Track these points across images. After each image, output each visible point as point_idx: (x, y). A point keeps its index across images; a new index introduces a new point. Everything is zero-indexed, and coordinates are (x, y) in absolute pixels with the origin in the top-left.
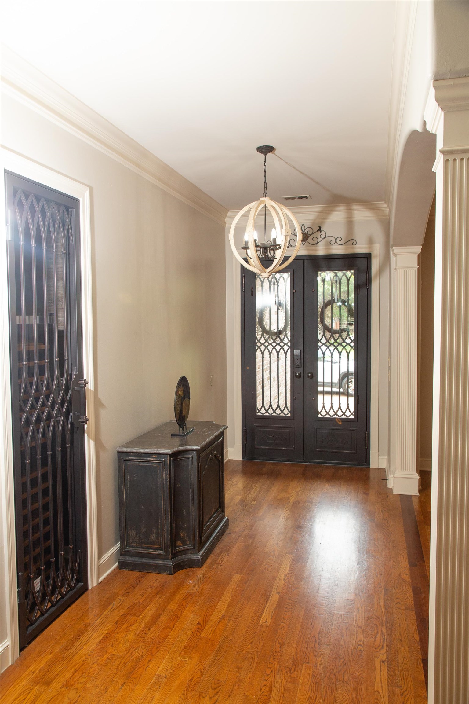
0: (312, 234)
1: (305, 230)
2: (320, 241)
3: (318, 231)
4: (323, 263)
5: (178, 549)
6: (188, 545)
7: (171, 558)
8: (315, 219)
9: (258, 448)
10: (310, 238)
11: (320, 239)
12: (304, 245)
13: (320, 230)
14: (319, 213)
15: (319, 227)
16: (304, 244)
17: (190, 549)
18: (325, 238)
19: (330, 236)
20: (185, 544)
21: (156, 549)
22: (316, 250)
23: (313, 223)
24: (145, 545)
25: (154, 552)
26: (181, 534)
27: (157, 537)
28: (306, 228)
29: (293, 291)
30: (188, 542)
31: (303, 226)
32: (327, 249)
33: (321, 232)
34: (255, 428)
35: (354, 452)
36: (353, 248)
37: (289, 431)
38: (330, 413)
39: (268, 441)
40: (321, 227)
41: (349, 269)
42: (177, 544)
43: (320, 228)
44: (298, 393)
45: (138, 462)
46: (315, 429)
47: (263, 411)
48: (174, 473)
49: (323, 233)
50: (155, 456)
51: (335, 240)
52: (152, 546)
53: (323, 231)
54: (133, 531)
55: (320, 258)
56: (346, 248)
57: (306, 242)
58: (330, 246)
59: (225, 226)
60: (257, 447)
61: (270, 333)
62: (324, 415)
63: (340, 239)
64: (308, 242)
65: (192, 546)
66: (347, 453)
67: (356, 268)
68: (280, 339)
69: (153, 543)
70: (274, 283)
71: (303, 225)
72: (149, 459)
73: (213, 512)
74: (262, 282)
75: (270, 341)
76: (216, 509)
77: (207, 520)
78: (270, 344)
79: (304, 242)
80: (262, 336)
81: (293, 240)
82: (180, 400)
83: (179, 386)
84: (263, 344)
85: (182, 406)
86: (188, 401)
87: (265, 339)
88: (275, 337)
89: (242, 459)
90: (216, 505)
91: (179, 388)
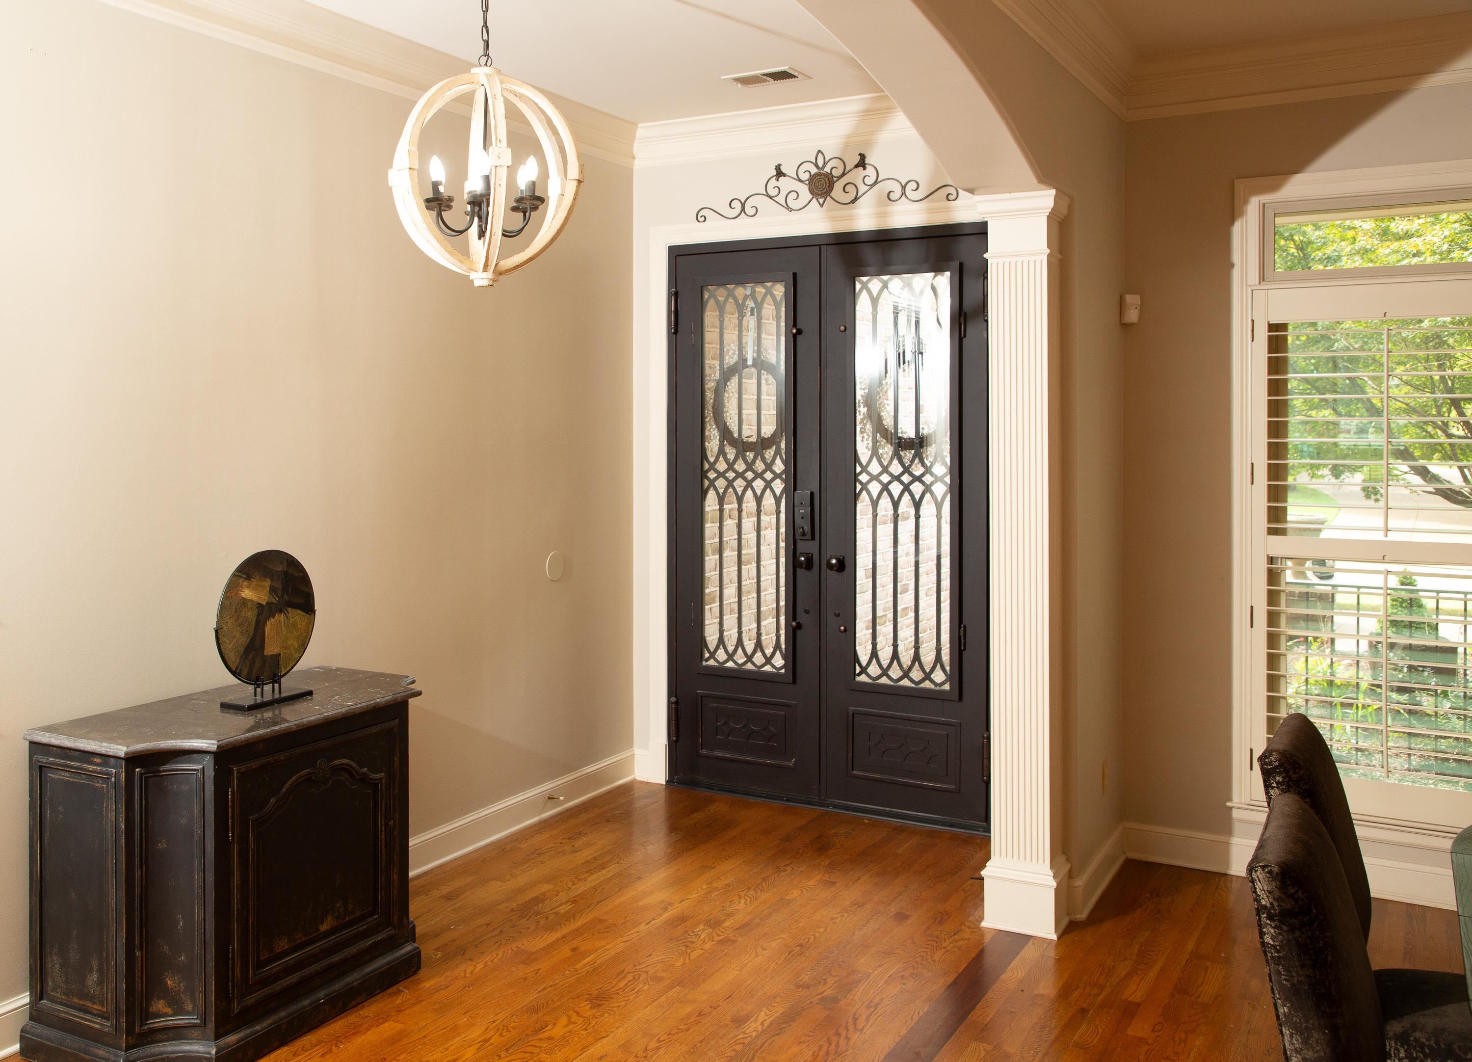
0: (844, 174)
1: (825, 164)
2: (864, 194)
3: (857, 166)
4: (869, 253)
5: (157, 1023)
6: (188, 1013)
7: (126, 1046)
8: (849, 136)
9: (707, 757)
10: (838, 186)
11: (862, 189)
12: (822, 206)
13: (862, 163)
14: (859, 118)
15: (860, 154)
16: (821, 203)
17: (194, 1026)
18: (876, 183)
19: (888, 179)
20: (179, 1011)
21: (99, 1016)
22: (851, 218)
23: (846, 146)
24: (76, 1001)
25: (92, 1024)
26: (169, 982)
27: (100, 983)
28: (826, 160)
29: (791, 330)
30: (189, 1007)
31: (820, 154)
32: (882, 215)
33: (865, 169)
34: (699, 699)
35: (953, 787)
36: (948, 210)
37: (783, 713)
38: (890, 673)
39: (730, 738)
40: (866, 155)
41: (937, 269)
42: (153, 1009)
43: (862, 157)
44: (807, 612)
45: (67, 774)
46: (848, 712)
47: (721, 655)
48: (146, 810)
49: (870, 171)
50: (98, 760)
51: (900, 188)
52: (90, 1004)
53: (870, 165)
54: (55, 958)
55: (863, 240)
56: (931, 211)
57: (828, 197)
58: (890, 206)
59: (633, 165)
60: (704, 752)
61: (742, 447)
62: (874, 675)
63: (913, 185)
64: (831, 197)
65: (197, 1019)
66: (933, 789)
67: (956, 264)
68: (764, 460)
69: (92, 998)
70: (752, 309)
71: (819, 151)
72: (86, 766)
73: (324, 928)
74: (721, 308)
75: (740, 466)
76: (350, 918)
77: (283, 947)
78: (740, 475)
79: (821, 198)
80: (722, 452)
81: (794, 195)
82: (250, 614)
83: (241, 577)
84: (721, 475)
85: (260, 626)
86: (297, 616)
87: (727, 460)
88: (750, 455)
89: (667, 782)
90: (350, 907)
91: (244, 581)
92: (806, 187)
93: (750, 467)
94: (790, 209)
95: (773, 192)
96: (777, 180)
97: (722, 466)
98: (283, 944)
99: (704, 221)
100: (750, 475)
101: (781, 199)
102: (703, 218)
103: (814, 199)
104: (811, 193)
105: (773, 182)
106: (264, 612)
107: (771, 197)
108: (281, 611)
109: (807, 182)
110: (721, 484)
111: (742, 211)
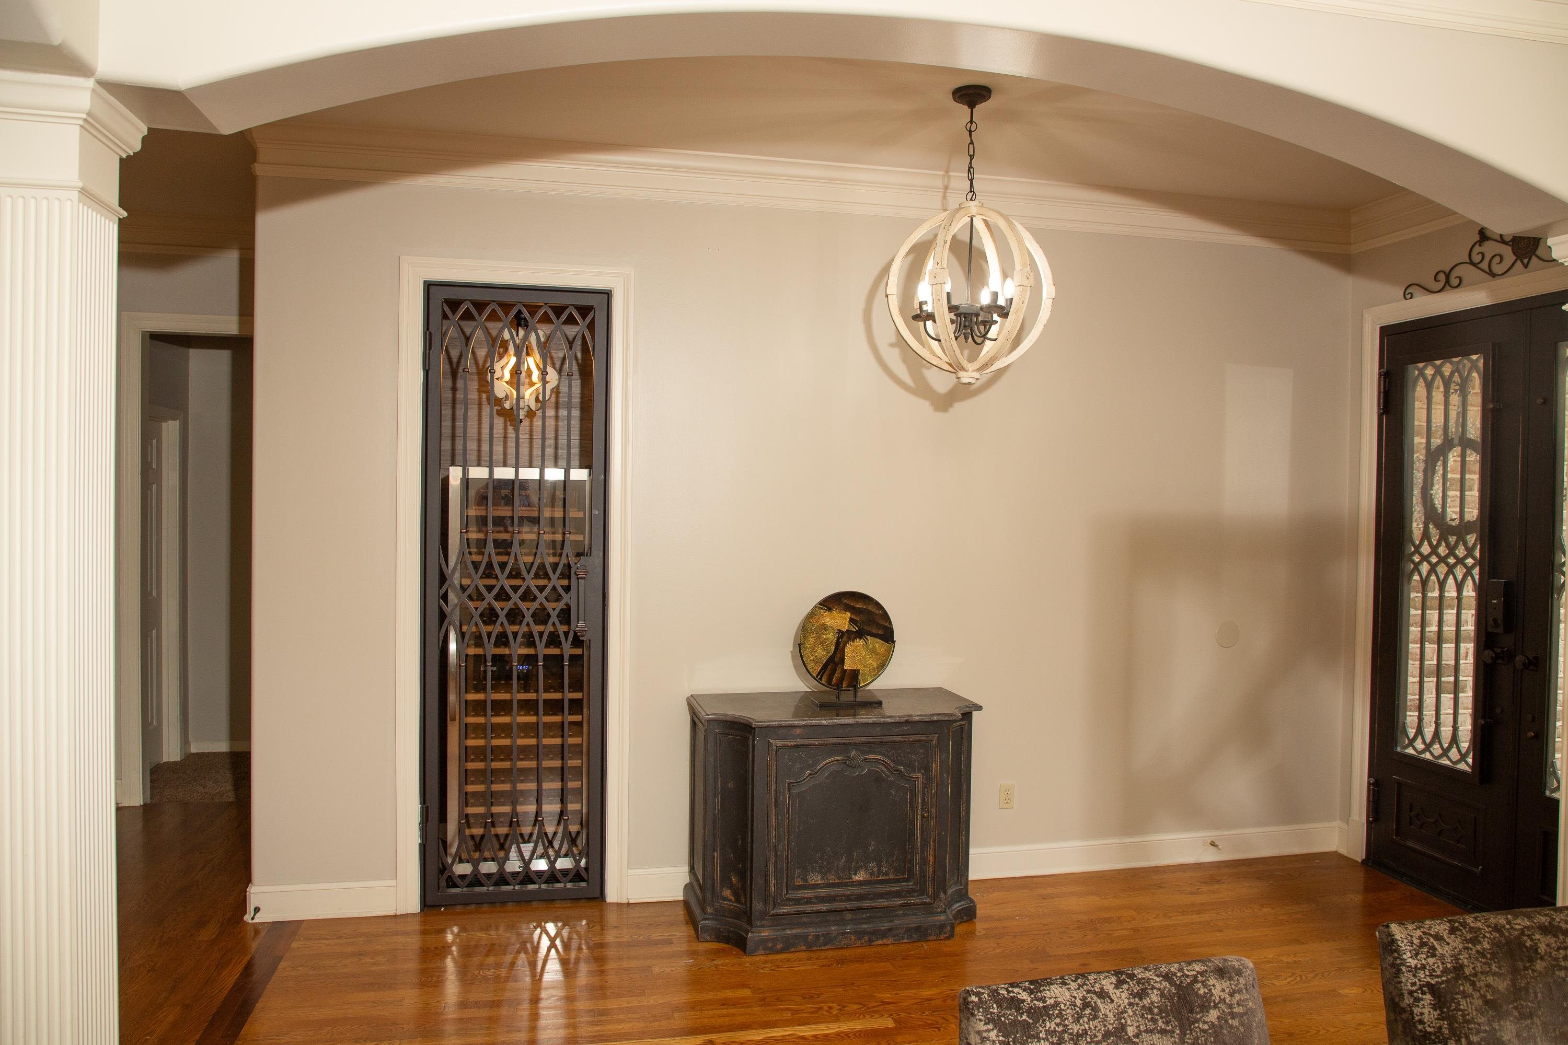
9: (1399, 844)
12: (1527, 268)
16: (1526, 265)
22: (1555, 276)
29: (1490, 406)
34: (1396, 785)
47: (1419, 745)
48: (722, 759)
57: (1534, 258)
59: (1349, 251)
61: (1446, 530)
68: (1465, 544)
70: (1458, 385)
73: (856, 878)
74: (1429, 386)
75: (1442, 550)
76: (884, 878)
77: (817, 881)
78: (1442, 560)
79: (1525, 258)
80: (1426, 535)
81: (1497, 259)
82: (831, 637)
83: (822, 609)
84: (1425, 558)
85: (839, 649)
86: (878, 644)
87: (1430, 544)
88: (1452, 539)
89: (1363, 860)
90: (884, 870)
91: (825, 612)
92: (1510, 248)
93: (1452, 551)
94: (1493, 275)
95: (1476, 258)
96: (1480, 245)
97: (1426, 549)
98: (816, 879)
99: (1411, 298)
100: (1452, 561)
101: (1484, 265)
102: (1410, 295)
103: (1519, 262)
104: (1514, 254)
105: (1477, 249)
106: (843, 637)
107: (1475, 265)
108: (860, 638)
109: (1511, 243)
110: (1425, 568)
111: (1446, 283)
